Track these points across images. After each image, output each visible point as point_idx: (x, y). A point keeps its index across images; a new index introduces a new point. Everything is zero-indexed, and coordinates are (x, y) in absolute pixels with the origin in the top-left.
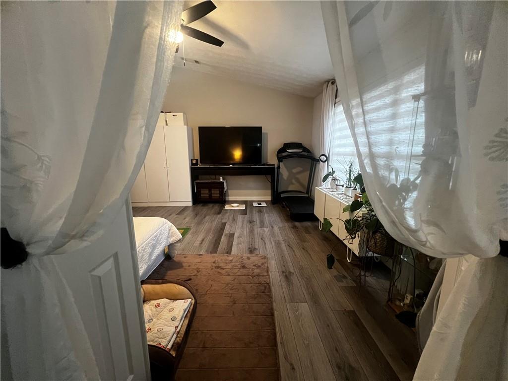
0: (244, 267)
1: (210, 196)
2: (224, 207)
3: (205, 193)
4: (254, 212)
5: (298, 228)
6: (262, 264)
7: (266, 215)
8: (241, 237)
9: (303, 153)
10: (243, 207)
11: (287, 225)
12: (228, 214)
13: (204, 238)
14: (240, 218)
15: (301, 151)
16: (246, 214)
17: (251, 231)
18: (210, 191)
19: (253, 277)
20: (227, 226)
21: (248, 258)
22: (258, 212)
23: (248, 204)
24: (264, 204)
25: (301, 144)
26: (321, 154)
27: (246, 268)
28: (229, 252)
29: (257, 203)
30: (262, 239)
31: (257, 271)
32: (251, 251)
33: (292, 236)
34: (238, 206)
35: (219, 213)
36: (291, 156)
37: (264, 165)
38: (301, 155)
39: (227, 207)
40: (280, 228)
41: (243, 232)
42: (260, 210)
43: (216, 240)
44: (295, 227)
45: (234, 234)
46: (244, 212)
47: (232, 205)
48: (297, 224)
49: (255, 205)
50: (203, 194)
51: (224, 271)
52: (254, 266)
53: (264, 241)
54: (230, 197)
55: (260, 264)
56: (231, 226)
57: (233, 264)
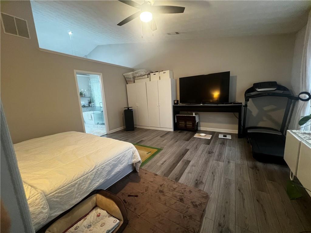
0: (181, 200)
1: (186, 126)
2: (194, 135)
3: (182, 124)
4: (217, 143)
5: (258, 170)
6: (201, 204)
7: (227, 148)
8: (195, 166)
9: (278, 91)
10: (209, 137)
11: (247, 163)
12: (194, 142)
13: (166, 160)
14: (202, 147)
15: (274, 89)
16: (209, 144)
17: (206, 162)
18: (185, 122)
19: (184, 218)
20: (188, 153)
21: (190, 192)
22: (221, 144)
23: (215, 135)
24: (229, 137)
25: (275, 82)
26: (301, 92)
27: (183, 202)
28: (177, 179)
29: (222, 135)
30: (212, 173)
31: (192, 210)
32: (197, 183)
33: (247, 178)
34: (205, 136)
35: (188, 140)
36: (261, 95)
37: (231, 103)
38: (274, 93)
39: (196, 136)
40: (237, 165)
41: (199, 160)
42: (223, 142)
43: (174, 164)
44: (255, 168)
45: (190, 161)
46: (208, 142)
47: (201, 134)
48: (260, 164)
49: (221, 136)
50: (181, 124)
51: (164, 197)
52: (192, 203)
53: (214, 176)
54: (201, 128)
55: (197, 203)
56: (191, 153)
57: (175, 193)
